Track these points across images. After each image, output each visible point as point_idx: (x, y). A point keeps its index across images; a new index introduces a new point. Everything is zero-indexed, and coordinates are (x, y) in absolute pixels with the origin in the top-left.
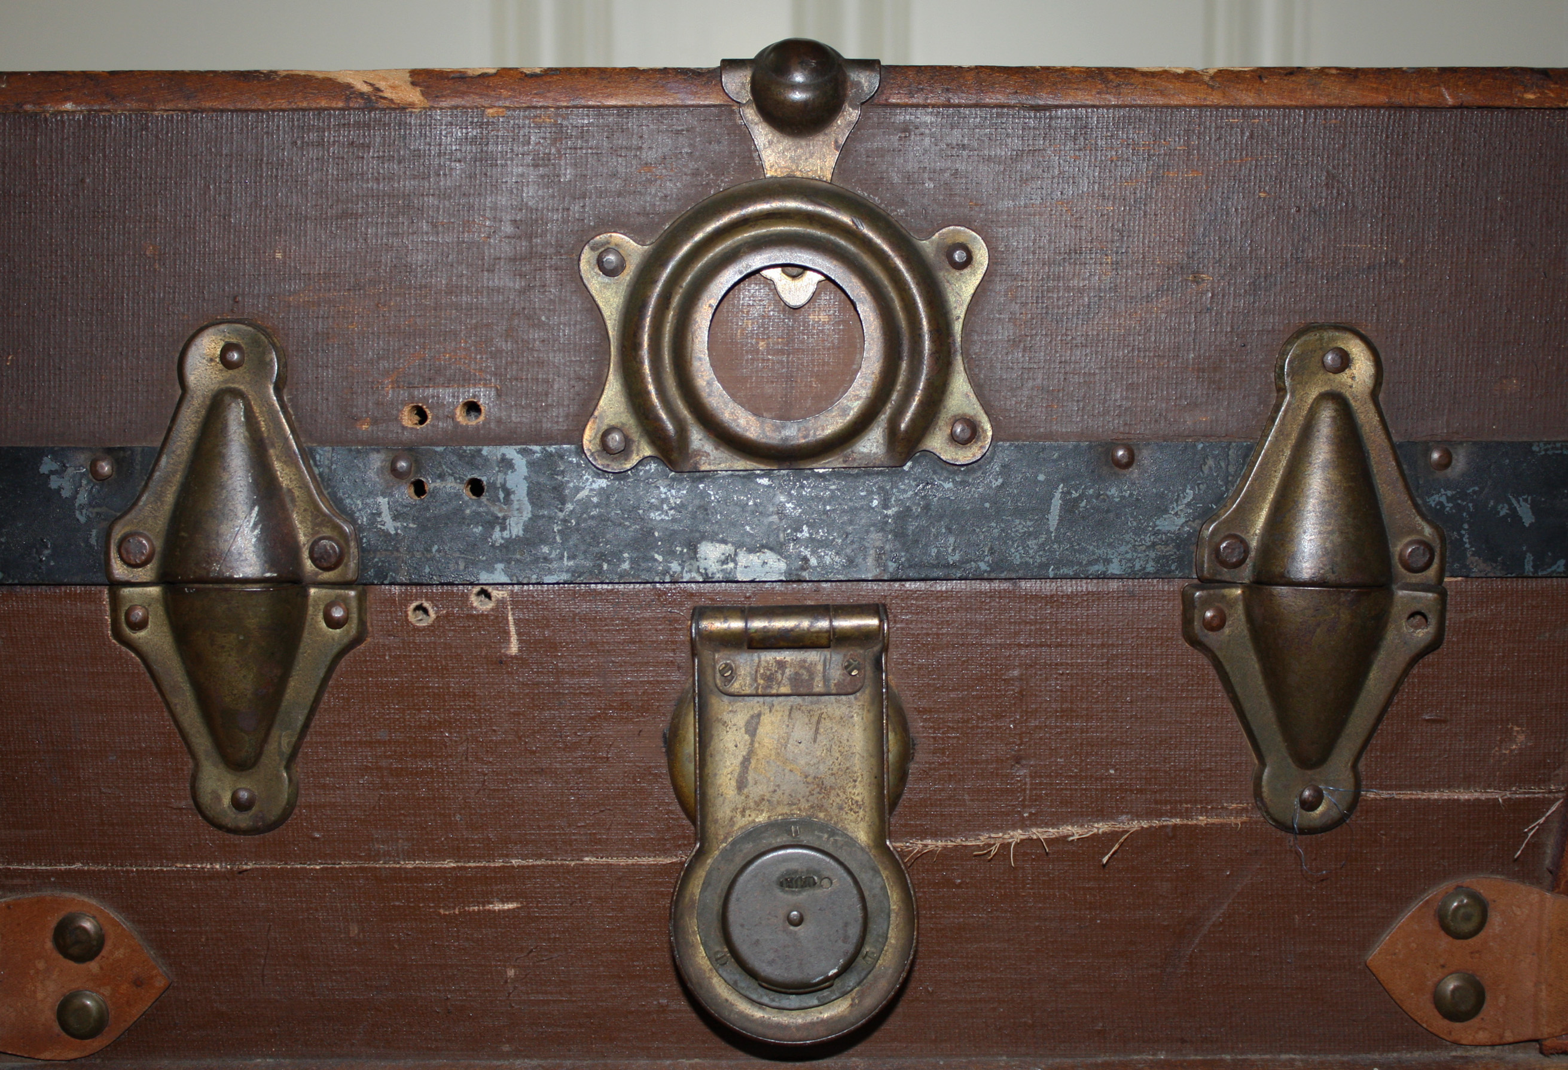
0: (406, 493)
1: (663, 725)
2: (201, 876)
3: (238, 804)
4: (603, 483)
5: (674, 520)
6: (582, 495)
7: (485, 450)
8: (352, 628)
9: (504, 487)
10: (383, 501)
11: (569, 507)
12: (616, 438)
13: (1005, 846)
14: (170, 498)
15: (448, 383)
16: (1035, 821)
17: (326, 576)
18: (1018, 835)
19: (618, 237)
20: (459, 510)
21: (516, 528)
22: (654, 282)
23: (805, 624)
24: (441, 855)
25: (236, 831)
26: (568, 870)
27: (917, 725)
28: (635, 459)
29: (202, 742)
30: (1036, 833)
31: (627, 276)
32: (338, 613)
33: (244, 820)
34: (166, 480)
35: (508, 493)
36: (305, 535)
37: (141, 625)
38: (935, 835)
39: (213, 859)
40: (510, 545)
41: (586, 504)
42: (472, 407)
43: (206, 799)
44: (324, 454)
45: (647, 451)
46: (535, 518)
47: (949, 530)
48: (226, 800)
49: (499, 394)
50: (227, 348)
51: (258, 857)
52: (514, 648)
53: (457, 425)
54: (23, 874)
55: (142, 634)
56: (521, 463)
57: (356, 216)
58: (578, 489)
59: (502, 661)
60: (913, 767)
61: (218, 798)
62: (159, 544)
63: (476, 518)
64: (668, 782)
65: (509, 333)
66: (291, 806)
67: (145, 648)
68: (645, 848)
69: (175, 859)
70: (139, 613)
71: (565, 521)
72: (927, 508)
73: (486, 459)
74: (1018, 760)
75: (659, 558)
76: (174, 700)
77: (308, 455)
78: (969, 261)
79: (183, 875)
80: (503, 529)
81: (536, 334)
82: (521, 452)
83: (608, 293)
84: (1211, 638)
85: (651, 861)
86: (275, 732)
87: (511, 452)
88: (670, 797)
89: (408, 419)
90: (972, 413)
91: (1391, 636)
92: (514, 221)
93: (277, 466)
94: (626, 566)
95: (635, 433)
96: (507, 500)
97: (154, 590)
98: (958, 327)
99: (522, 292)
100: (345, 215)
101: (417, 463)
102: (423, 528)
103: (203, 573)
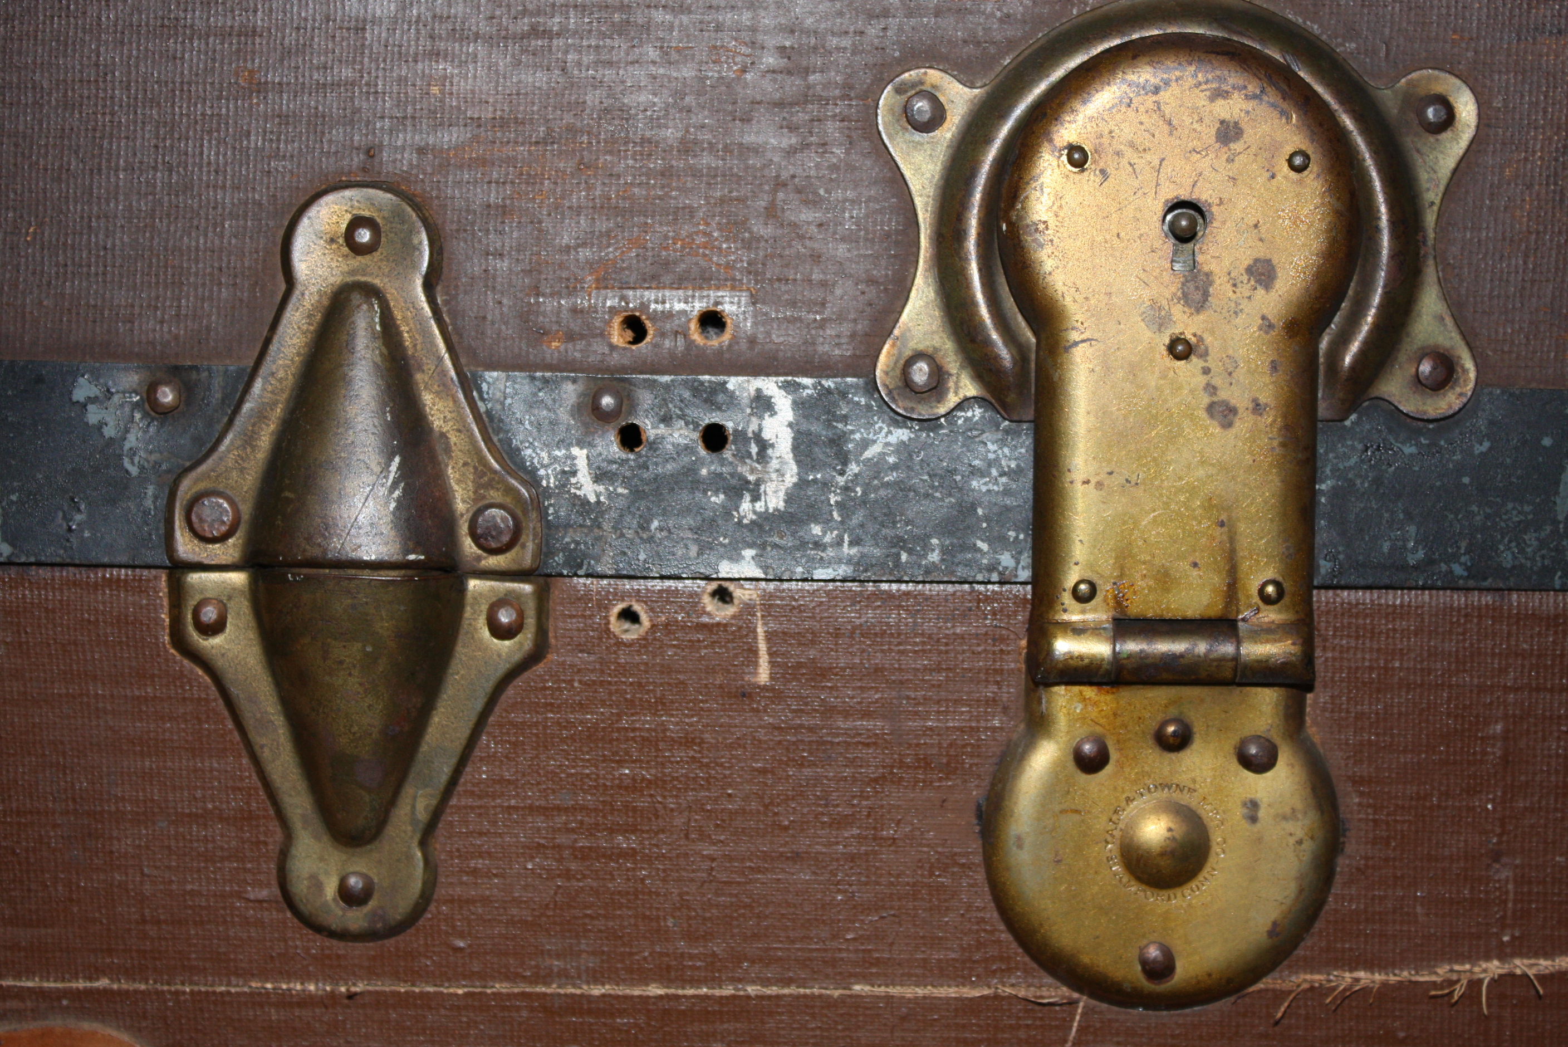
0: (610, 446)
1: (977, 792)
2: (285, 1001)
3: (348, 896)
4: (902, 434)
5: (1007, 492)
6: (870, 453)
7: (733, 383)
8: (525, 641)
9: (758, 438)
10: (580, 454)
11: (854, 468)
12: (921, 373)
13: (1475, 985)
14: (265, 440)
15: (679, 283)
16: (1520, 948)
17: (493, 562)
18: (1494, 967)
19: (934, 76)
20: (691, 471)
21: (774, 499)
22: (988, 141)
23: (1202, 647)
24: (645, 980)
25: (343, 935)
26: (829, 1003)
27: (1351, 801)
28: (952, 400)
29: (299, 801)
30: (1520, 965)
31: (948, 132)
32: (505, 617)
33: (356, 919)
34: (260, 416)
35: (764, 446)
36: (464, 501)
37: (216, 628)
38: (1370, 966)
39: (305, 976)
40: (765, 522)
41: (877, 466)
42: (711, 320)
43: (300, 887)
44: (494, 381)
45: (970, 388)
46: (802, 484)
47: (1409, 517)
48: (331, 889)
49: (754, 301)
50: (357, 222)
51: (371, 973)
52: (763, 675)
53: (690, 344)
54: (20, 994)
55: (217, 641)
56: (784, 404)
57: (548, 34)
58: (866, 444)
59: (746, 694)
60: (1342, 863)
61: (318, 886)
62: (246, 509)
63: (717, 483)
64: (980, 876)
65: (771, 212)
66: (426, 898)
67: (220, 663)
68: (945, 973)
69: (248, 974)
70: (210, 614)
71: (846, 489)
72: (1377, 481)
73: (732, 395)
74: (1496, 856)
75: (983, 546)
76: (259, 740)
77: (469, 384)
78: (1449, 120)
79: (259, 1000)
80: (756, 498)
81: (807, 215)
82: (786, 387)
83: (919, 157)
85: (951, 992)
86: (409, 790)
87: (770, 386)
88: (984, 900)
89: (618, 336)
90: (1446, 343)
92: (782, 50)
93: (427, 398)
94: (934, 557)
95: (952, 362)
96: (763, 456)
97: (238, 578)
98: (1430, 218)
99: (791, 152)
100: (535, 32)
101: (626, 401)
102: (637, 494)
103: (313, 552)
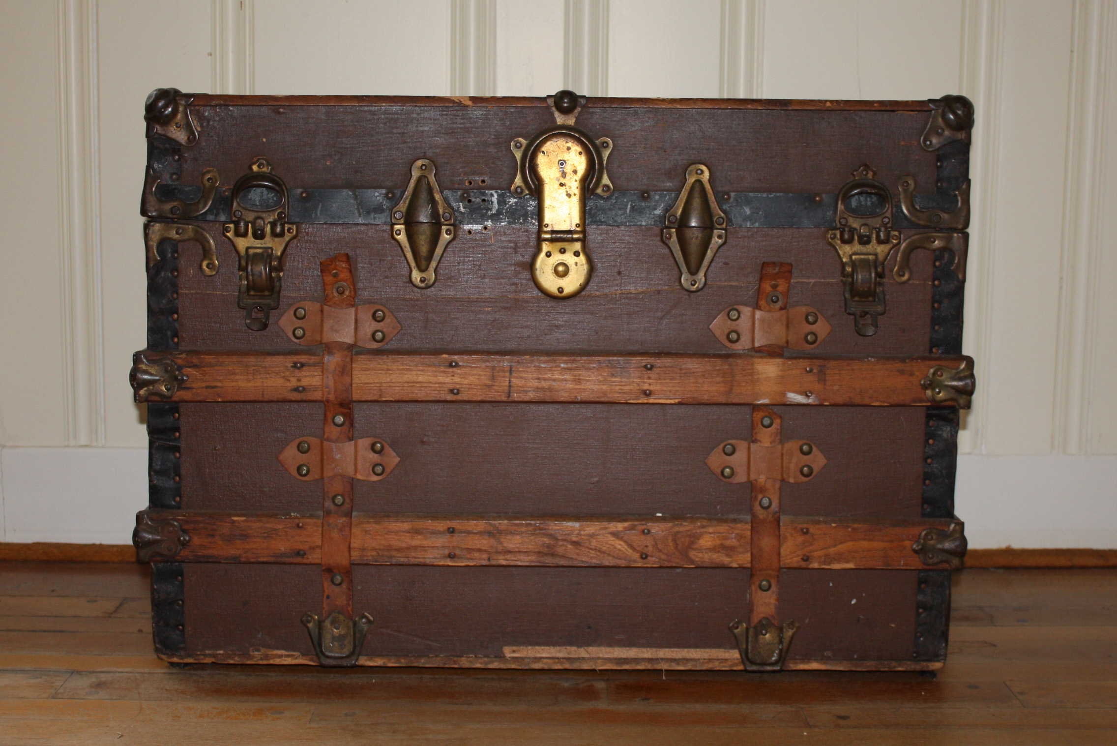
0: (466, 203)
1: (530, 264)
2: (411, 300)
3: (422, 281)
4: (516, 200)
5: (533, 210)
6: (510, 203)
7: (487, 191)
8: (452, 236)
9: (491, 200)
10: (461, 204)
11: (507, 206)
12: (519, 190)
14: (407, 202)
15: (478, 174)
17: (446, 223)
19: (520, 139)
20: (480, 206)
21: (494, 212)
22: (530, 150)
25: (420, 288)
27: (594, 262)
28: (524, 194)
29: (413, 264)
31: (523, 149)
32: (448, 232)
33: (423, 285)
34: (406, 198)
35: (492, 202)
36: (441, 212)
37: (399, 235)
39: (414, 295)
40: (493, 215)
41: (511, 206)
42: (483, 181)
43: (414, 279)
44: (446, 192)
45: (527, 192)
46: (499, 209)
47: (602, 213)
48: (419, 279)
49: (490, 177)
50: (423, 165)
52: (492, 241)
53: (479, 185)
55: (399, 237)
56: (496, 196)
57: (455, 133)
58: (510, 202)
59: (490, 244)
60: (593, 273)
61: (416, 279)
62: (404, 214)
63: (484, 209)
64: (530, 275)
65: (493, 163)
66: (435, 281)
67: (400, 241)
68: (524, 293)
70: (398, 232)
71: (506, 209)
72: (596, 208)
73: (486, 194)
75: (529, 219)
76: (406, 254)
77: (442, 192)
78: (608, 146)
80: (491, 211)
81: (499, 163)
82: (496, 192)
83: (518, 153)
84: (667, 242)
85: (525, 296)
86: (432, 262)
87: (493, 192)
88: (531, 279)
89: (467, 184)
90: (607, 183)
91: (713, 242)
92: (495, 135)
93: (435, 195)
94: (521, 221)
95: (524, 187)
96: (492, 204)
97: (403, 226)
98: (605, 162)
99: (496, 153)
100: (452, 132)
101: (469, 195)
102: (471, 211)
103: (417, 220)
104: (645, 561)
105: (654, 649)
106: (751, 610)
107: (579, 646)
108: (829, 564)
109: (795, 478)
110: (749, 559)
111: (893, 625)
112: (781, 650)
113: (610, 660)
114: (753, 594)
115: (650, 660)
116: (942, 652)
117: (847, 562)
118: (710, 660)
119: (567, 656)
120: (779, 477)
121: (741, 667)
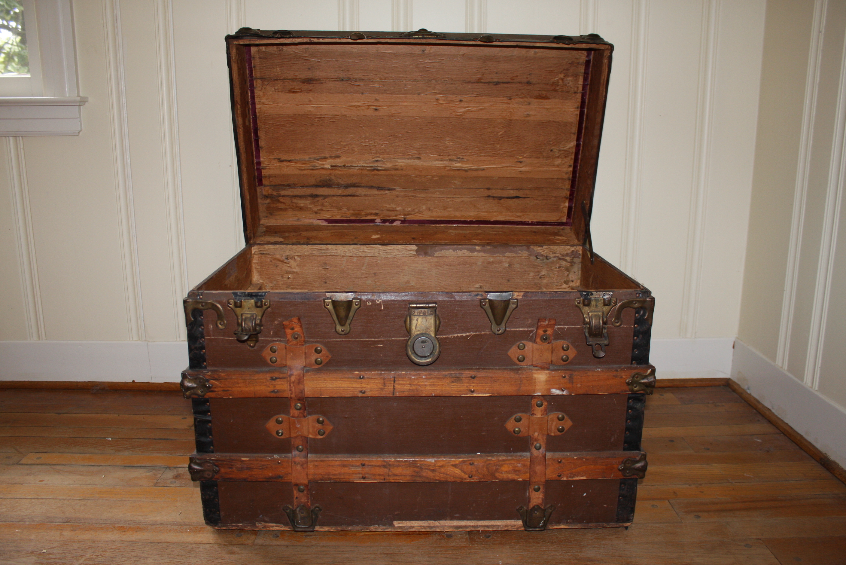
1: (404, 319)
2: (336, 341)
3: (342, 331)
8: (359, 306)
13: (454, 337)
16: (458, 333)
18: (456, 335)
23: (425, 305)
24: (372, 338)
25: (342, 335)
26: (390, 340)
27: (441, 319)
29: (337, 322)
30: (459, 335)
32: (357, 304)
33: (343, 333)
37: (328, 305)
38: (444, 335)
39: (338, 339)
43: (337, 330)
48: (340, 330)
51: (345, 338)
52: (382, 308)
54: (310, 341)
59: (381, 310)
60: (440, 325)
64: (405, 327)
66: (350, 331)
67: (329, 309)
68: (401, 337)
69: (332, 339)
70: (328, 304)
74: (456, 324)
76: (333, 316)
79: (334, 341)
84: (484, 307)
85: (402, 339)
86: (348, 321)
88: (405, 329)
91: (510, 306)
104: (471, 479)
105: (476, 521)
106: (529, 501)
107: (435, 520)
108: (572, 477)
109: (554, 433)
110: (529, 476)
111: (605, 506)
112: (545, 521)
113: (451, 527)
114: (530, 493)
115: (473, 526)
116: (631, 518)
117: (583, 476)
118: (506, 526)
119: (428, 525)
120: (546, 433)
121: (523, 529)
